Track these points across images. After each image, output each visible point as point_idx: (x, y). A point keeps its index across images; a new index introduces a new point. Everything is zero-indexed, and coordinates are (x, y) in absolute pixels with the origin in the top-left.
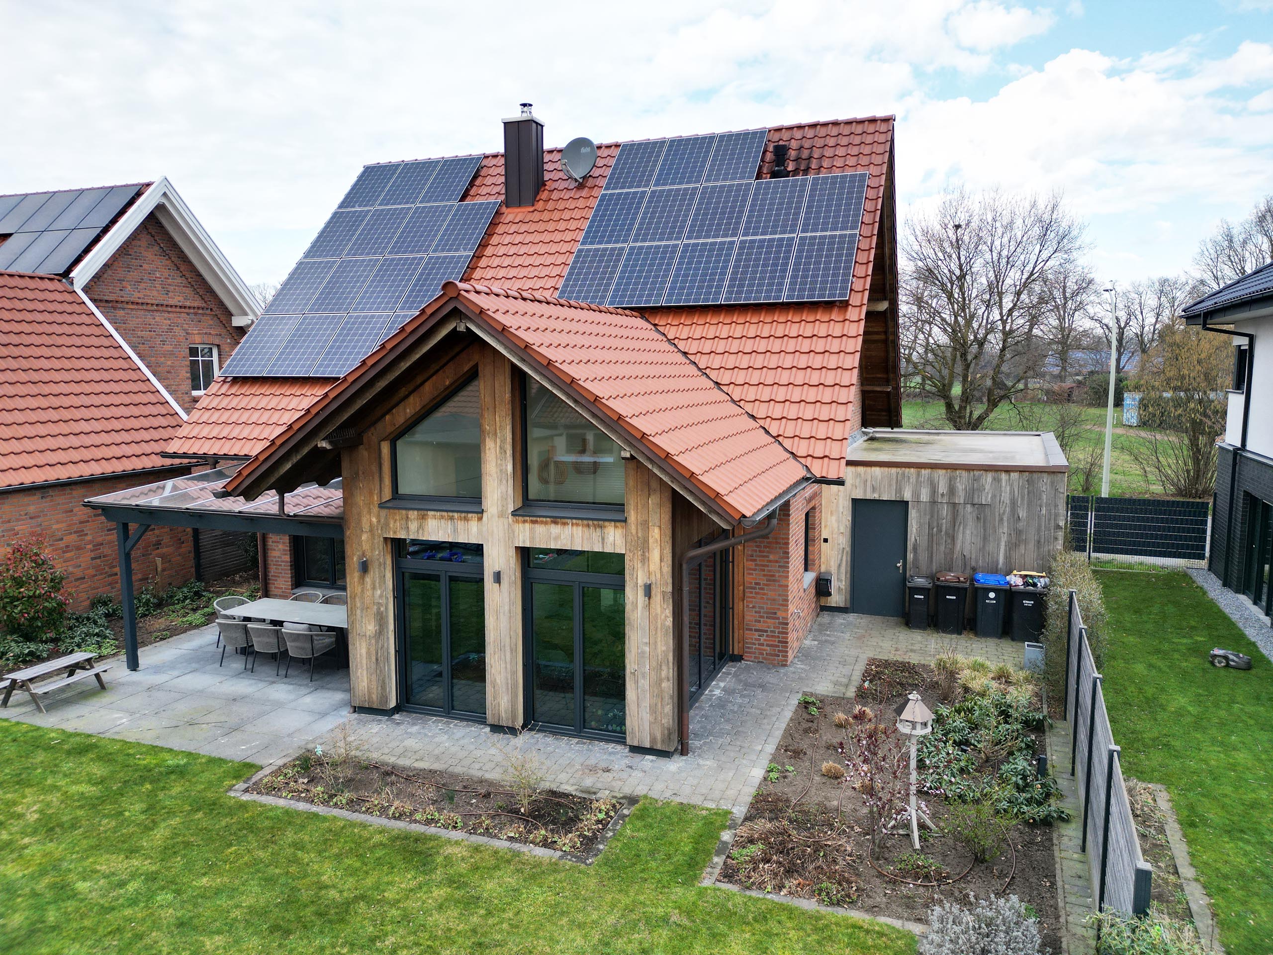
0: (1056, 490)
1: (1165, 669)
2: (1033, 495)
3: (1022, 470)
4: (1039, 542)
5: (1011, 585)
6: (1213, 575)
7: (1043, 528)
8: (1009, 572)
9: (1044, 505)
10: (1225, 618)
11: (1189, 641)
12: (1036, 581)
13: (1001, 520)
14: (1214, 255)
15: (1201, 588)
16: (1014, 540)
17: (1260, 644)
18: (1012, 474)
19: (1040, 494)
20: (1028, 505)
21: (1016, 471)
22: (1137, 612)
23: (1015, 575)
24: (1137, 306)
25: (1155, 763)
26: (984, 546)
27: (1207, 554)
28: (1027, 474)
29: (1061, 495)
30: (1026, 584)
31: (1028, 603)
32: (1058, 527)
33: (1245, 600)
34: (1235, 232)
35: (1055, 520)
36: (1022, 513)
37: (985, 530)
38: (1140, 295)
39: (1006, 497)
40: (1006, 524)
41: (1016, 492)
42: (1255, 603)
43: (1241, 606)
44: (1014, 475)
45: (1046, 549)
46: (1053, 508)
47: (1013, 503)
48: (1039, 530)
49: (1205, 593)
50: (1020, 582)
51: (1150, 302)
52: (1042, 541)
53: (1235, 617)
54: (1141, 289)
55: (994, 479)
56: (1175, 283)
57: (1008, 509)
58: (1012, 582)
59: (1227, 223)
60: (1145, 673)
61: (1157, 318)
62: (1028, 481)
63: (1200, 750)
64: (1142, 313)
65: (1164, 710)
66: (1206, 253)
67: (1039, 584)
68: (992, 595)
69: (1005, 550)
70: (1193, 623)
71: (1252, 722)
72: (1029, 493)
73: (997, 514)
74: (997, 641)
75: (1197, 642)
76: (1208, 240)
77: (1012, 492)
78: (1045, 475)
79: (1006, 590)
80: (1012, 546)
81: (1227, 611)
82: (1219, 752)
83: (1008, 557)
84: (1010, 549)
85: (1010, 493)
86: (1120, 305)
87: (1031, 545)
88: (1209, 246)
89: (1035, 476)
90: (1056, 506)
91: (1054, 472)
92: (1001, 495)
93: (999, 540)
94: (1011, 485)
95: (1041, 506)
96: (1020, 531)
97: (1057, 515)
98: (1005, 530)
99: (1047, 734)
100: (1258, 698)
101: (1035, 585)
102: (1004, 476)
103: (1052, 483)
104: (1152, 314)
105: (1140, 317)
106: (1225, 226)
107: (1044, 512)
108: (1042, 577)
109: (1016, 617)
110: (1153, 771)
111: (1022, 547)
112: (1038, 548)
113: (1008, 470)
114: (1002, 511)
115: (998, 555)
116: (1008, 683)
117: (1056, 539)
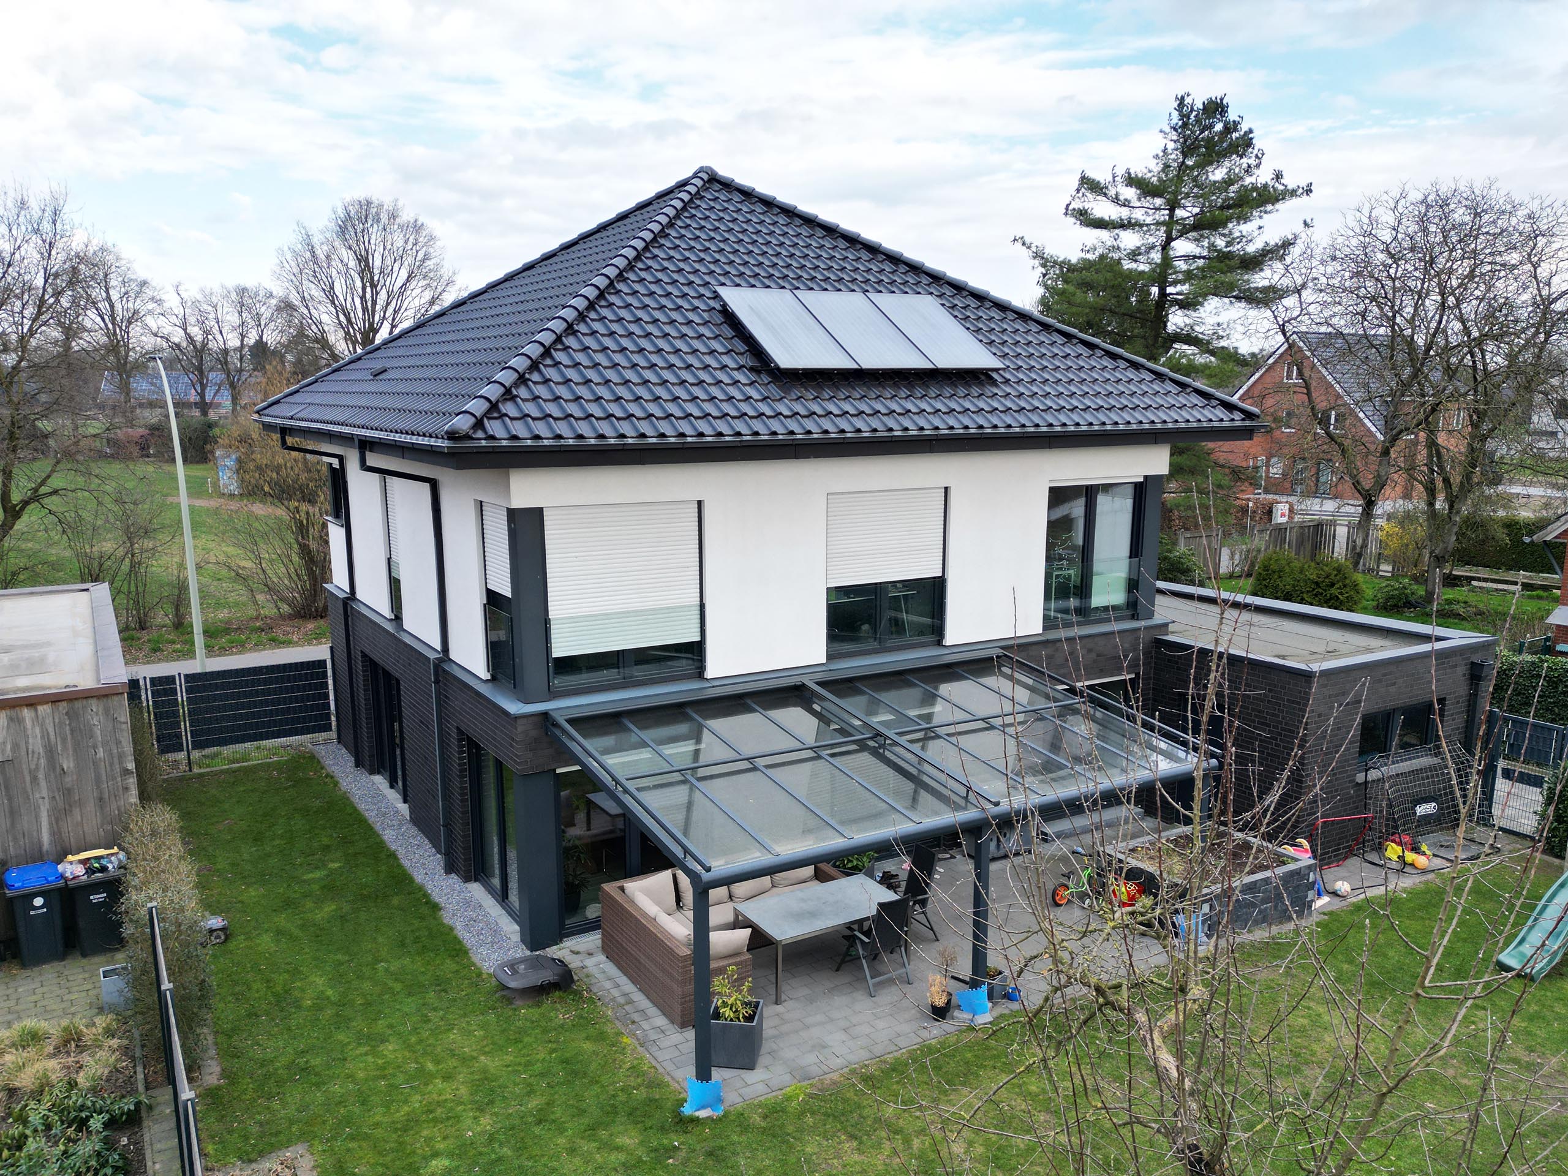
0: (115, 719)
1: (296, 932)
2: (80, 735)
3: (54, 699)
4: (101, 799)
5: (66, 879)
6: (344, 751)
7: (104, 777)
8: (60, 858)
9: (100, 744)
10: (360, 820)
11: (324, 873)
12: (104, 862)
13: (34, 779)
14: (296, 270)
15: (332, 777)
16: (61, 805)
17: (401, 853)
18: (40, 708)
19: (91, 730)
20: (75, 750)
21: (47, 703)
22: (258, 839)
23: (71, 863)
24: (213, 323)
25: (291, 1111)
26: (13, 824)
27: (334, 724)
28: (64, 704)
29: (124, 726)
30: (90, 871)
31: (96, 898)
32: (126, 772)
33: (380, 781)
34: (315, 241)
35: (120, 763)
36: (68, 764)
37: (10, 799)
38: (215, 307)
39: (36, 744)
40: (43, 784)
41: (52, 734)
42: (392, 787)
43: (378, 797)
44: (44, 709)
45: (114, 806)
46: (114, 747)
47: (51, 752)
48: (98, 780)
49: (336, 784)
50: (80, 870)
51: (228, 317)
52: (106, 796)
53: (371, 816)
54: (215, 300)
55: (11, 719)
56: (257, 294)
57: (43, 761)
58: (68, 875)
59: (304, 228)
60: (273, 947)
61: (242, 341)
62: (67, 714)
63: (345, 1059)
64: (221, 332)
65: (299, 1007)
66: (286, 264)
67: (110, 867)
68: (38, 901)
69: (50, 824)
70: (326, 841)
71: (398, 987)
72: (72, 731)
73: (26, 773)
74: (57, 966)
75: (332, 872)
76: (286, 249)
77: (45, 734)
78: (93, 702)
79: (59, 890)
80: (59, 815)
81: (362, 807)
82: (366, 1054)
83: (55, 833)
84: (57, 820)
85: (42, 737)
86: (192, 320)
87: (91, 807)
88: (289, 256)
89: (78, 704)
90: (118, 743)
91: (106, 696)
92: (27, 743)
93: (37, 809)
94: (42, 726)
95: (95, 747)
96: (69, 790)
97: (121, 756)
98: (45, 793)
99: (145, 1123)
100: (403, 944)
101: (104, 869)
102: (27, 713)
103: (107, 711)
104: (235, 334)
105: (219, 337)
106: (303, 232)
107: (101, 753)
108: (112, 854)
109: (82, 923)
110: (292, 1122)
111: (76, 811)
112: (101, 808)
113: (31, 702)
114: (33, 767)
115: (39, 831)
116: (81, 1049)
117: (126, 789)
